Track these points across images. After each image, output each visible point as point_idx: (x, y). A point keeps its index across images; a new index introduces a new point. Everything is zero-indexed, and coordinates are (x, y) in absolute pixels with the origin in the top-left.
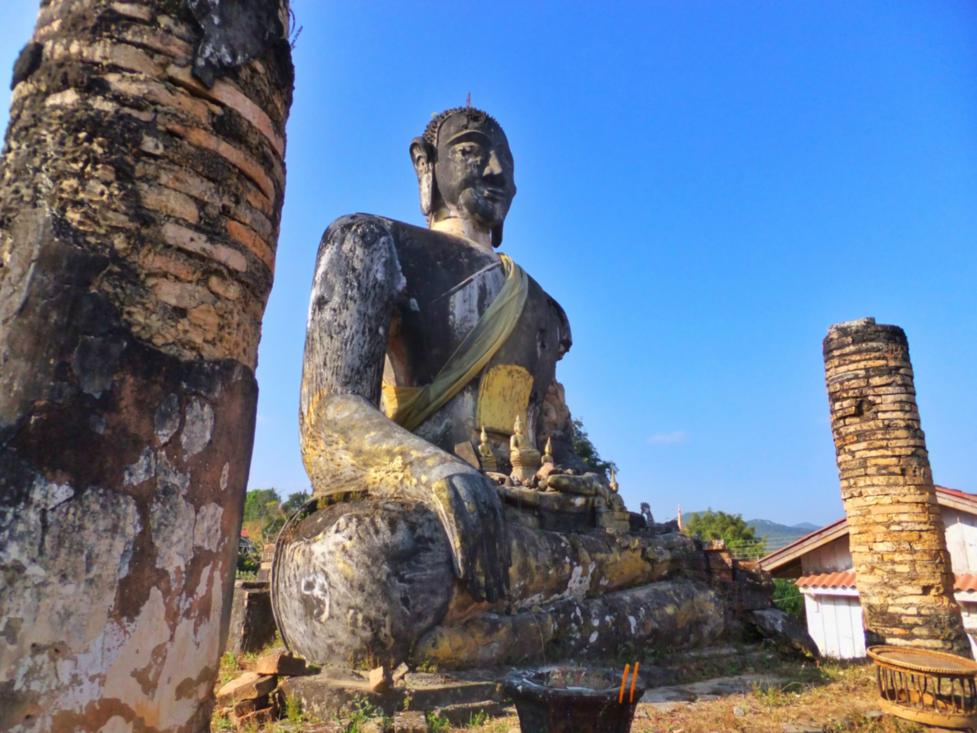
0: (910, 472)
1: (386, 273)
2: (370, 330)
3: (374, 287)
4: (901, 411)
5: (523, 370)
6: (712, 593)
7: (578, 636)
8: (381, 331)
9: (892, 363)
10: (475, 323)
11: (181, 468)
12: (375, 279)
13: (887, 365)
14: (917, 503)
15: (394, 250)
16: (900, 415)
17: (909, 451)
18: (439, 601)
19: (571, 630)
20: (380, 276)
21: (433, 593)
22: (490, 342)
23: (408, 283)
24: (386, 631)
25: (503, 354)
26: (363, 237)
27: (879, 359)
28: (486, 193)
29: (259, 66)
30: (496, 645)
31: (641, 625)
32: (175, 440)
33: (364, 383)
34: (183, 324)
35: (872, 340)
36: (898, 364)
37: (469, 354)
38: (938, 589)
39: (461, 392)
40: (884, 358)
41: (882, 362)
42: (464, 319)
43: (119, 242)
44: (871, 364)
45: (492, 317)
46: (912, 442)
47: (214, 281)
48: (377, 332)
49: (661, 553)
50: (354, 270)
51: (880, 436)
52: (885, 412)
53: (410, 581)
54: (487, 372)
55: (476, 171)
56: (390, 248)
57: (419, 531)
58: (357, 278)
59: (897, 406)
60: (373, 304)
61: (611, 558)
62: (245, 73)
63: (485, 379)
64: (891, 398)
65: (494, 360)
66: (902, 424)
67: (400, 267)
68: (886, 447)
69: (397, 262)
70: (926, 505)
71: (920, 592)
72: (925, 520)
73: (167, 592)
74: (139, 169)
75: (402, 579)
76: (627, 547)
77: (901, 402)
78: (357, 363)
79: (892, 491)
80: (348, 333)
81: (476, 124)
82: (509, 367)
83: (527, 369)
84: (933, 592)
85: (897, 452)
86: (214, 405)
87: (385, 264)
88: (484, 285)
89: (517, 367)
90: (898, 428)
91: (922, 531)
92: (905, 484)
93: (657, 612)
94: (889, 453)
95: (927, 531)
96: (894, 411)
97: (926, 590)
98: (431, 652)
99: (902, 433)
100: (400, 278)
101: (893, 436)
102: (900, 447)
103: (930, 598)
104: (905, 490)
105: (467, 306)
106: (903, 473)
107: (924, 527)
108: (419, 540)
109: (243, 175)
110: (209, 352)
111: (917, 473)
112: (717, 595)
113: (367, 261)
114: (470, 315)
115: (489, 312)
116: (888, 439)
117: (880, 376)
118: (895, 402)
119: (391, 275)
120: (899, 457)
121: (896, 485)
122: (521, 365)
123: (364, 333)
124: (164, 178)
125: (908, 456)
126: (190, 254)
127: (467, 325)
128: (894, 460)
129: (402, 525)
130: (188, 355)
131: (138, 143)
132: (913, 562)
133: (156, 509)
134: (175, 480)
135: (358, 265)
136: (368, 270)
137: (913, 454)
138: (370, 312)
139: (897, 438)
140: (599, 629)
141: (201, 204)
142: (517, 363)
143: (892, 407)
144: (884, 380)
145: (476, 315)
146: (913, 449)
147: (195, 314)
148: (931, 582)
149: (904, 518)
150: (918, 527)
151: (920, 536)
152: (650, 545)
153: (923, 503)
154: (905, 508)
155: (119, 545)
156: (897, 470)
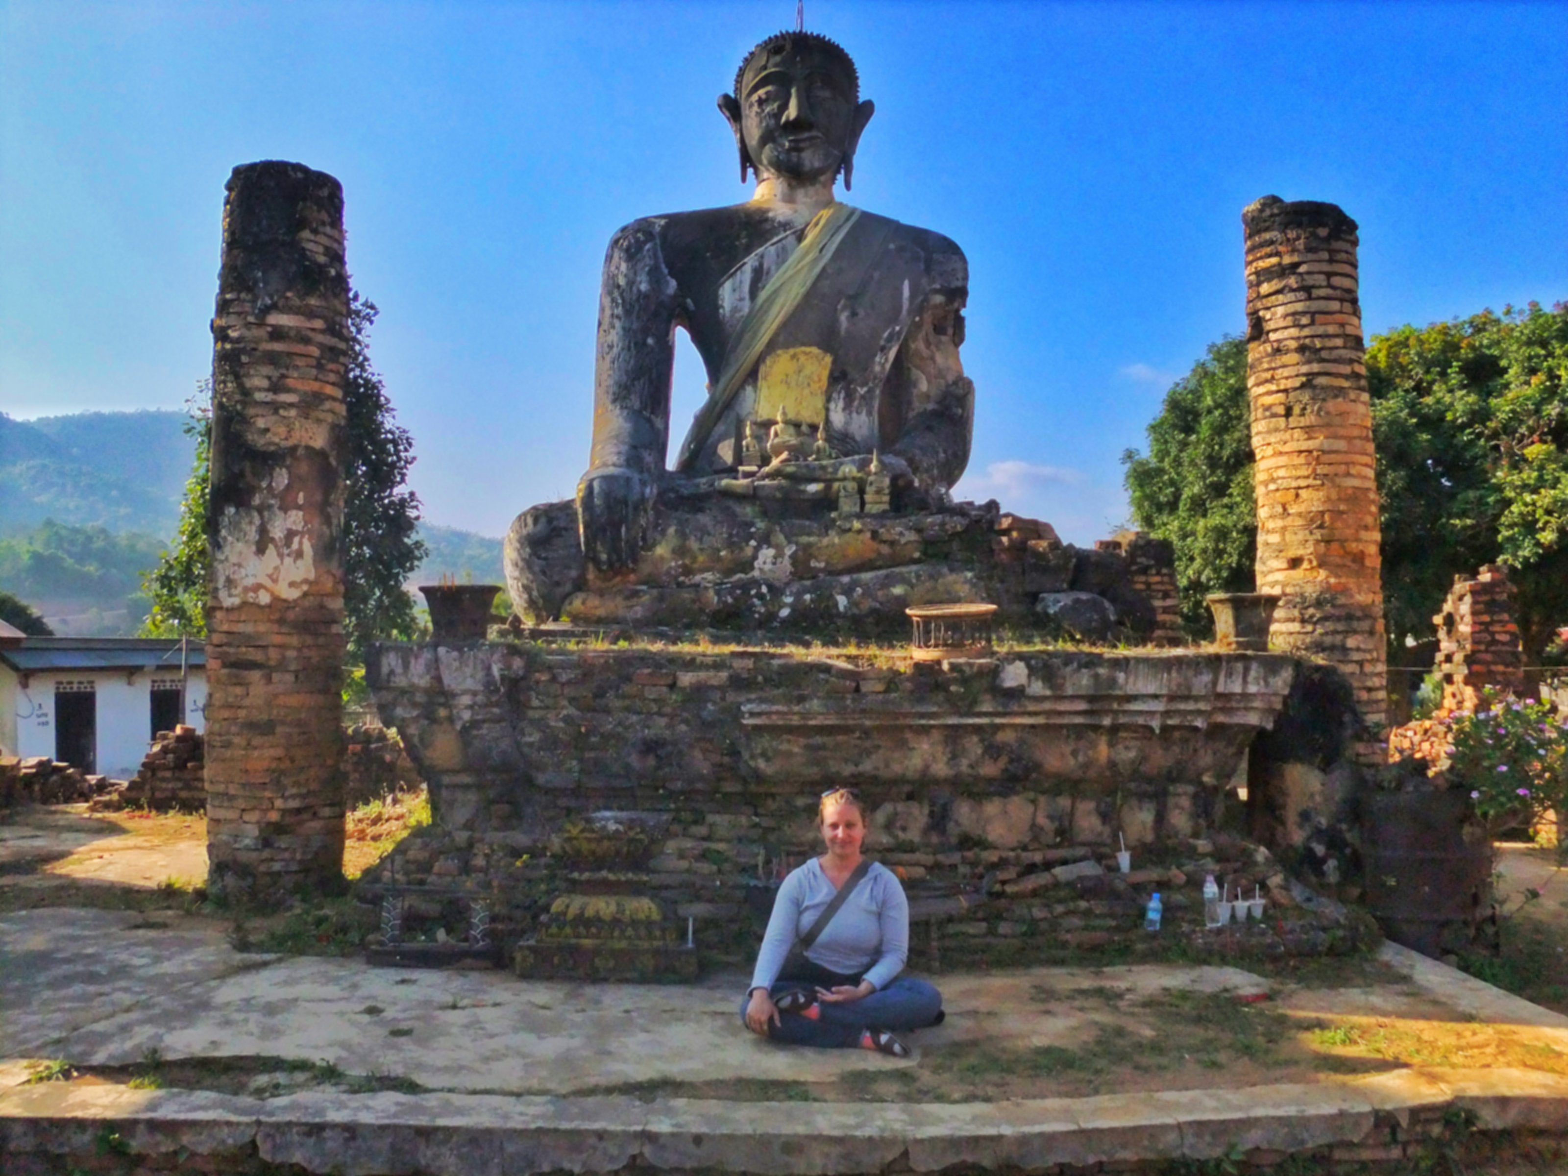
0: (1297, 410)
1: (650, 282)
2: (636, 344)
3: (638, 300)
4: (1294, 326)
5: (815, 350)
6: (969, 575)
7: (763, 610)
8: (650, 341)
9: (1287, 260)
10: (746, 310)
11: (274, 496)
12: (639, 291)
13: (1280, 264)
14: (1301, 452)
15: (660, 254)
16: (1294, 332)
17: (1297, 382)
18: (574, 573)
19: (753, 605)
20: (644, 287)
21: (568, 567)
22: (763, 330)
23: (679, 284)
24: (535, 593)
25: (781, 338)
26: (627, 250)
27: (1270, 256)
28: (787, 144)
29: (289, 294)
30: (638, 609)
31: (853, 603)
32: (270, 486)
33: (633, 397)
34: (268, 435)
35: (1267, 229)
36: (1296, 259)
37: (741, 346)
38: (1310, 561)
39: (742, 386)
40: (1278, 254)
41: (1274, 260)
42: (735, 310)
43: (239, 407)
44: (1262, 264)
45: (765, 301)
46: (1305, 369)
47: (282, 412)
48: (644, 343)
49: (901, 534)
50: (619, 287)
51: (1266, 366)
52: (1275, 330)
53: (545, 559)
54: (764, 361)
55: (772, 122)
56: (655, 255)
57: (555, 523)
58: (621, 295)
59: (1289, 321)
60: (638, 318)
61: (825, 541)
62: (281, 304)
63: (763, 369)
64: (1280, 310)
65: (771, 347)
66: (1293, 344)
67: (666, 271)
68: (1272, 379)
69: (663, 266)
70: (1315, 454)
71: (1285, 565)
72: (1306, 473)
73: (276, 546)
74: (242, 372)
75: (539, 558)
76: (849, 530)
77: (1294, 314)
78: (625, 378)
79: (1272, 439)
80: (615, 350)
81: (778, 58)
82: (792, 351)
83: (819, 348)
84: (1306, 565)
85: (1283, 384)
86: (288, 468)
87: (649, 273)
88: (761, 265)
89: (803, 349)
90: (1287, 352)
91: (1299, 488)
92: (1287, 428)
93: (880, 593)
94: (1273, 387)
95: (1308, 487)
96: (1286, 328)
97: (1295, 563)
98: (568, 608)
99: (1294, 358)
100: (667, 283)
101: (1279, 363)
102: (1287, 378)
103: (1298, 574)
104: (1287, 436)
105: (737, 296)
106: (1288, 413)
107: (1302, 483)
108: (554, 529)
109: (290, 354)
110: (284, 444)
111: (1309, 411)
112: (976, 576)
113: (631, 275)
114: (740, 304)
115: (763, 295)
116: (1274, 369)
117: (1269, 280)
118: (1285, 316)
119: (658, 282)
120: (1285, 391)
121: (1277, 430)
122: (810, 345)
123: (629, 349)
124: (252, 372)
125: (1295, 389)
126: (267, 403)
127: (738, 315)
128: (1281, 397)
129: (543, 520)
130: (272, 448)
131: (239, 360)
132: (1284, 529)
133: (266, 514)
134: (272, 502)
135: (622, 281)
136: (631, 283)
137: (1303, 386)
138: (635, 326)
139: (1284, 366)
140: (792, 606)
141: (269, 378)
142: (804, 344)
143: (1282, 324)
144: (1275, 285)
145: (747, 303)
146: (1304, 379)
147: (273, 429)
148: (1300, 552)
149: (1282, 473)
150: (1294, 484)
151: (1297, 495)
152: (883, 526)
153: (1310, 452)
154: (1282, 460)
155: (254, 528)
156: (1281, 410)
